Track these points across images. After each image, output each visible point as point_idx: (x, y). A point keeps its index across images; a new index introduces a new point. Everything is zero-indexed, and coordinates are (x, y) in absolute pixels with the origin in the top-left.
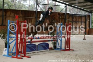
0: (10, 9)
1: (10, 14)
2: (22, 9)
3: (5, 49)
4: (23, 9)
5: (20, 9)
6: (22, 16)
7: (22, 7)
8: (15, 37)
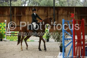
0: (62, 6)
1: (63, 12)
2: (76, 6)
3: (60, 53)
4: (78, 5)
5: (74, 6)
6: (76, 13)
7: (77, 3)
8: (71, 39)
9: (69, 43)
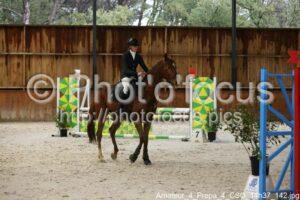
0: (260, 25)
1: (263, 46)
3: (251, 178)
8: (287, 133)
9: (280, 145)
